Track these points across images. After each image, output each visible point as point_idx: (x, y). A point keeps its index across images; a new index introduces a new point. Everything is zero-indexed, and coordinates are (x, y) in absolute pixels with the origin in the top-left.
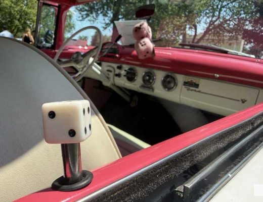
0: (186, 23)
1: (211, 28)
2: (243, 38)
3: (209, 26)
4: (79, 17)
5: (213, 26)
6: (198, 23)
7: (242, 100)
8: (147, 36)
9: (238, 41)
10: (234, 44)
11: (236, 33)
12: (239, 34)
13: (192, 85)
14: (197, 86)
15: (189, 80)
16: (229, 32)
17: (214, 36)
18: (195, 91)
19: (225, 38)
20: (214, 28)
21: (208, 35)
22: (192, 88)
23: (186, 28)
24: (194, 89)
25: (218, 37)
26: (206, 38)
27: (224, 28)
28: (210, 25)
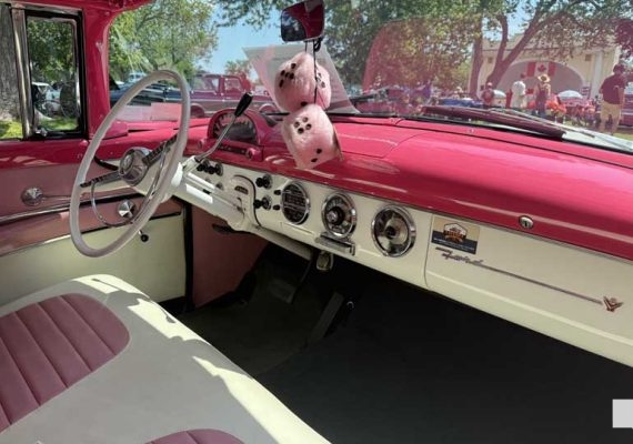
0: (479, 15)
1: (541, 20)
2: (618, 41)
3: (536, 18)
4: (224, 17)
5: (545, 14)
6: (508, 12)
7: (607, 301)
8: (316, 98)
9: (606, 49)
10: (596, 55)
11: (600, 29)
12: (608, 32)
13: (457, 241)
14: (471, 246)
15: (448, 229)
16: (583, 27)
17: (549, 40)
18: (467, 260)
19: (576, 44)
20: (549, 21)
21: (534, 40)
22: (456, 252)
23: (481, 25)
24: (463, 254)
25: (559, 40)
26: (531, 46)
27: (573, 18)
28: (539, 13)
